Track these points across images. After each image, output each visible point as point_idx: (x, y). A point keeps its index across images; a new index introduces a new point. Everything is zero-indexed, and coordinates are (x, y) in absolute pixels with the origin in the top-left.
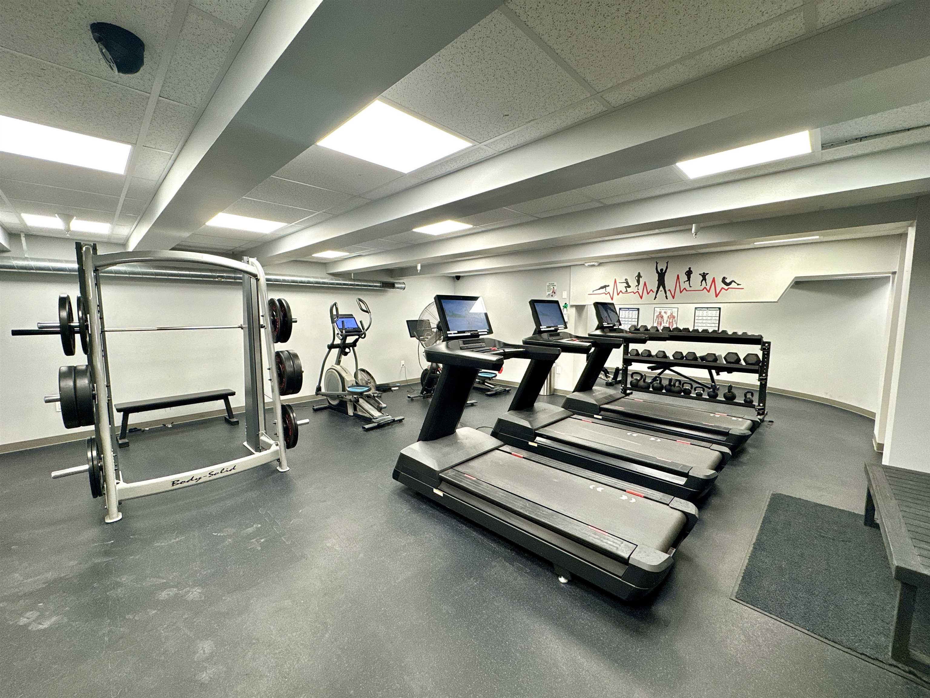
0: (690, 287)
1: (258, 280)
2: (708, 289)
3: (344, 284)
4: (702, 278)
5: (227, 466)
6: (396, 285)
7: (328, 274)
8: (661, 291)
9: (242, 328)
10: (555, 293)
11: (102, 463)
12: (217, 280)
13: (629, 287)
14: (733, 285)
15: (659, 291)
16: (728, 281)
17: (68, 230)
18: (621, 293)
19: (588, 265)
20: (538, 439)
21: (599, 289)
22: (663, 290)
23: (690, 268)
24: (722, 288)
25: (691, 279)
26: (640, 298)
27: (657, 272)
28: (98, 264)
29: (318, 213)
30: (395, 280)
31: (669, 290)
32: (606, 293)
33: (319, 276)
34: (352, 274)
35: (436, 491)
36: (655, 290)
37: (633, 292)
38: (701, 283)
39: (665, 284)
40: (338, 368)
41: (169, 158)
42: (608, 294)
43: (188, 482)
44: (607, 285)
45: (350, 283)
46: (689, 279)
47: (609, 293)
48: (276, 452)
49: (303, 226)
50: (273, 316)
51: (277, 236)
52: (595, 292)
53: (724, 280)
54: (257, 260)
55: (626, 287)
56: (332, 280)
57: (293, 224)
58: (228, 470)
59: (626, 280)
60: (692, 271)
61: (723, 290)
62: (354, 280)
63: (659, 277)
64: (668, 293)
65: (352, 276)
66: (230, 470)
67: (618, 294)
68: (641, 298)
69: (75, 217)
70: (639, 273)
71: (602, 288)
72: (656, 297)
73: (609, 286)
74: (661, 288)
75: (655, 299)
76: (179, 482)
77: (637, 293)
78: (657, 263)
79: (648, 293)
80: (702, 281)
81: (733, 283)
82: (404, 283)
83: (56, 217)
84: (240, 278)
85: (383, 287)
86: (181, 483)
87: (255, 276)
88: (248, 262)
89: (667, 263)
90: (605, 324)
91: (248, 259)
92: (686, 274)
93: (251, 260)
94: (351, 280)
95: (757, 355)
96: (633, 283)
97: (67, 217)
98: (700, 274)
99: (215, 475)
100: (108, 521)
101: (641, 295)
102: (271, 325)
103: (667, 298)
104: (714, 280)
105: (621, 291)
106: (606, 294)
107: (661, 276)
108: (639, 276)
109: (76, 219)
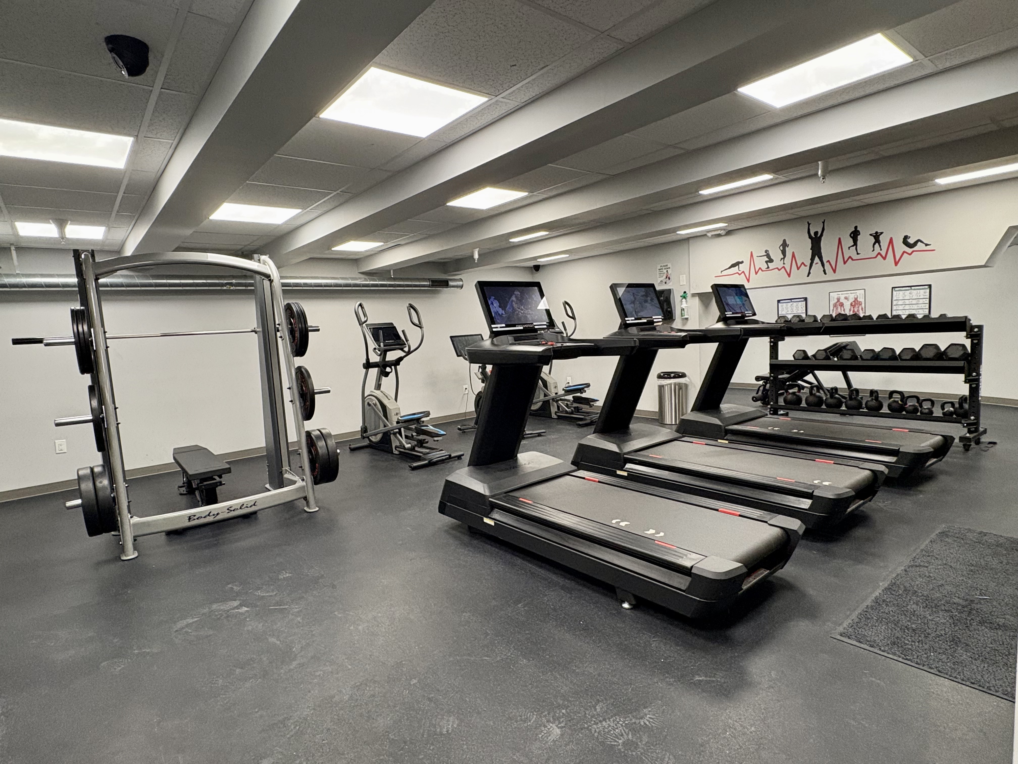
0: (858, 254)
1: (271, 281)
2: (884, 255)
3: (382, 286)
4: (873, 240)
5: (247, 502)
6: (451, 283)
7: (363, 273)
8: (816, 263)
9: (256, 332)
10: (669, 278)
11: (115, 494)
12: (225, 288)
13: (771, 261)
14: (920, 246)
15: (814, 264)
16: (911, 241)
17: (63, 237)
18: (760, 271)
19: (712, 235)
20: (628, 466)
21: (730, 268)
22: (820, 263)
23: (856, 227)
24: (904, 252)
25: (858, 242)
26: (787, 276)
27: (810, 237)
28: (99, 271)
29: (335, 193)
30: (449, 276)
31: (828, 261)
32: (740, 272)
33: (348, 276)
34: (392, 272)
35: (486, 520)
36: (808, 263)
37: (777, 268)
38: (874, 247)
39: (821, 253)
40: (377, 393)
41: (169, 146)
42: (743, 274)
43: (205, 517)
44: (740, 261)
45: (389, 283)
46: (855, 244)
47: (743, 272)
48: (302, 488)
49: (319, 212)
50: (291, 324)
51: (293, 227)
52: (724, 273)
53: (905, 241)
54: (270, 257)
55: (767, 262)
56: (366, 280)
57: (308, 209)
58: (248, 506)
59: (766, 251)
60: (859, 231)
61: (905, 254)
62: (394, 279)
63: (812, 243)
64: (827, 265)
65: (392, 274)
66: (251, 507)
67: (756, 273)
68: (789, 275)
69: (69, 222)
70: (784, 241)
71: (733, 266)
72: (809, 273)
73: (742, 262)
74: (817, 259)
75: (808, 276)
76: (195, 518)
77: (783, 269)
78: (809, 224)
79: (798, 268)
80: (874, 244)
81: (919, 243)
82: (461, 280)
83: (49, 223)
84: (251, 285)
85: (433, 286)
86: (198, 519)
87: (268, 276)
88: (259, 260)
89: (823, 223)
90: (729, 314)
91: (259, 257)
92: (850, 235)
93: (263, 257)
94: (390, 279)
95: (963, 346)
96: (776, 255)
97: (61, 224)
98: (871, 235)
99: (234, 510)
100: (124, 558)
101: (789, 272)
102: (289, 336)
103: (825, 273)
104: (891, 241)
105: (760, 268)
106: (740, 274)
107: (816, 241)
108: (785, 245)
109: (70, 224)
